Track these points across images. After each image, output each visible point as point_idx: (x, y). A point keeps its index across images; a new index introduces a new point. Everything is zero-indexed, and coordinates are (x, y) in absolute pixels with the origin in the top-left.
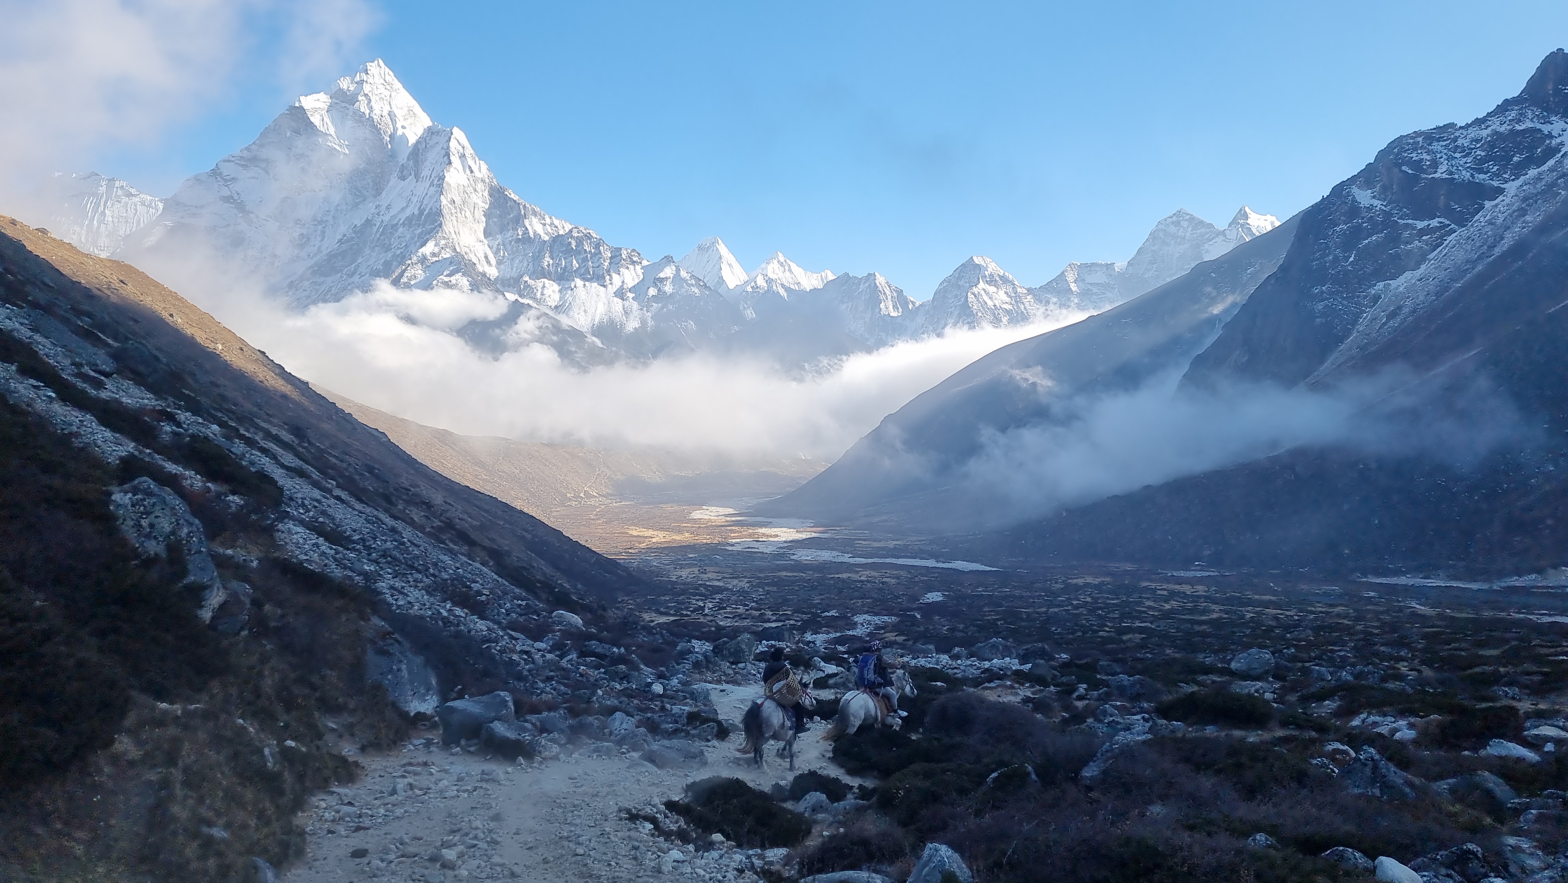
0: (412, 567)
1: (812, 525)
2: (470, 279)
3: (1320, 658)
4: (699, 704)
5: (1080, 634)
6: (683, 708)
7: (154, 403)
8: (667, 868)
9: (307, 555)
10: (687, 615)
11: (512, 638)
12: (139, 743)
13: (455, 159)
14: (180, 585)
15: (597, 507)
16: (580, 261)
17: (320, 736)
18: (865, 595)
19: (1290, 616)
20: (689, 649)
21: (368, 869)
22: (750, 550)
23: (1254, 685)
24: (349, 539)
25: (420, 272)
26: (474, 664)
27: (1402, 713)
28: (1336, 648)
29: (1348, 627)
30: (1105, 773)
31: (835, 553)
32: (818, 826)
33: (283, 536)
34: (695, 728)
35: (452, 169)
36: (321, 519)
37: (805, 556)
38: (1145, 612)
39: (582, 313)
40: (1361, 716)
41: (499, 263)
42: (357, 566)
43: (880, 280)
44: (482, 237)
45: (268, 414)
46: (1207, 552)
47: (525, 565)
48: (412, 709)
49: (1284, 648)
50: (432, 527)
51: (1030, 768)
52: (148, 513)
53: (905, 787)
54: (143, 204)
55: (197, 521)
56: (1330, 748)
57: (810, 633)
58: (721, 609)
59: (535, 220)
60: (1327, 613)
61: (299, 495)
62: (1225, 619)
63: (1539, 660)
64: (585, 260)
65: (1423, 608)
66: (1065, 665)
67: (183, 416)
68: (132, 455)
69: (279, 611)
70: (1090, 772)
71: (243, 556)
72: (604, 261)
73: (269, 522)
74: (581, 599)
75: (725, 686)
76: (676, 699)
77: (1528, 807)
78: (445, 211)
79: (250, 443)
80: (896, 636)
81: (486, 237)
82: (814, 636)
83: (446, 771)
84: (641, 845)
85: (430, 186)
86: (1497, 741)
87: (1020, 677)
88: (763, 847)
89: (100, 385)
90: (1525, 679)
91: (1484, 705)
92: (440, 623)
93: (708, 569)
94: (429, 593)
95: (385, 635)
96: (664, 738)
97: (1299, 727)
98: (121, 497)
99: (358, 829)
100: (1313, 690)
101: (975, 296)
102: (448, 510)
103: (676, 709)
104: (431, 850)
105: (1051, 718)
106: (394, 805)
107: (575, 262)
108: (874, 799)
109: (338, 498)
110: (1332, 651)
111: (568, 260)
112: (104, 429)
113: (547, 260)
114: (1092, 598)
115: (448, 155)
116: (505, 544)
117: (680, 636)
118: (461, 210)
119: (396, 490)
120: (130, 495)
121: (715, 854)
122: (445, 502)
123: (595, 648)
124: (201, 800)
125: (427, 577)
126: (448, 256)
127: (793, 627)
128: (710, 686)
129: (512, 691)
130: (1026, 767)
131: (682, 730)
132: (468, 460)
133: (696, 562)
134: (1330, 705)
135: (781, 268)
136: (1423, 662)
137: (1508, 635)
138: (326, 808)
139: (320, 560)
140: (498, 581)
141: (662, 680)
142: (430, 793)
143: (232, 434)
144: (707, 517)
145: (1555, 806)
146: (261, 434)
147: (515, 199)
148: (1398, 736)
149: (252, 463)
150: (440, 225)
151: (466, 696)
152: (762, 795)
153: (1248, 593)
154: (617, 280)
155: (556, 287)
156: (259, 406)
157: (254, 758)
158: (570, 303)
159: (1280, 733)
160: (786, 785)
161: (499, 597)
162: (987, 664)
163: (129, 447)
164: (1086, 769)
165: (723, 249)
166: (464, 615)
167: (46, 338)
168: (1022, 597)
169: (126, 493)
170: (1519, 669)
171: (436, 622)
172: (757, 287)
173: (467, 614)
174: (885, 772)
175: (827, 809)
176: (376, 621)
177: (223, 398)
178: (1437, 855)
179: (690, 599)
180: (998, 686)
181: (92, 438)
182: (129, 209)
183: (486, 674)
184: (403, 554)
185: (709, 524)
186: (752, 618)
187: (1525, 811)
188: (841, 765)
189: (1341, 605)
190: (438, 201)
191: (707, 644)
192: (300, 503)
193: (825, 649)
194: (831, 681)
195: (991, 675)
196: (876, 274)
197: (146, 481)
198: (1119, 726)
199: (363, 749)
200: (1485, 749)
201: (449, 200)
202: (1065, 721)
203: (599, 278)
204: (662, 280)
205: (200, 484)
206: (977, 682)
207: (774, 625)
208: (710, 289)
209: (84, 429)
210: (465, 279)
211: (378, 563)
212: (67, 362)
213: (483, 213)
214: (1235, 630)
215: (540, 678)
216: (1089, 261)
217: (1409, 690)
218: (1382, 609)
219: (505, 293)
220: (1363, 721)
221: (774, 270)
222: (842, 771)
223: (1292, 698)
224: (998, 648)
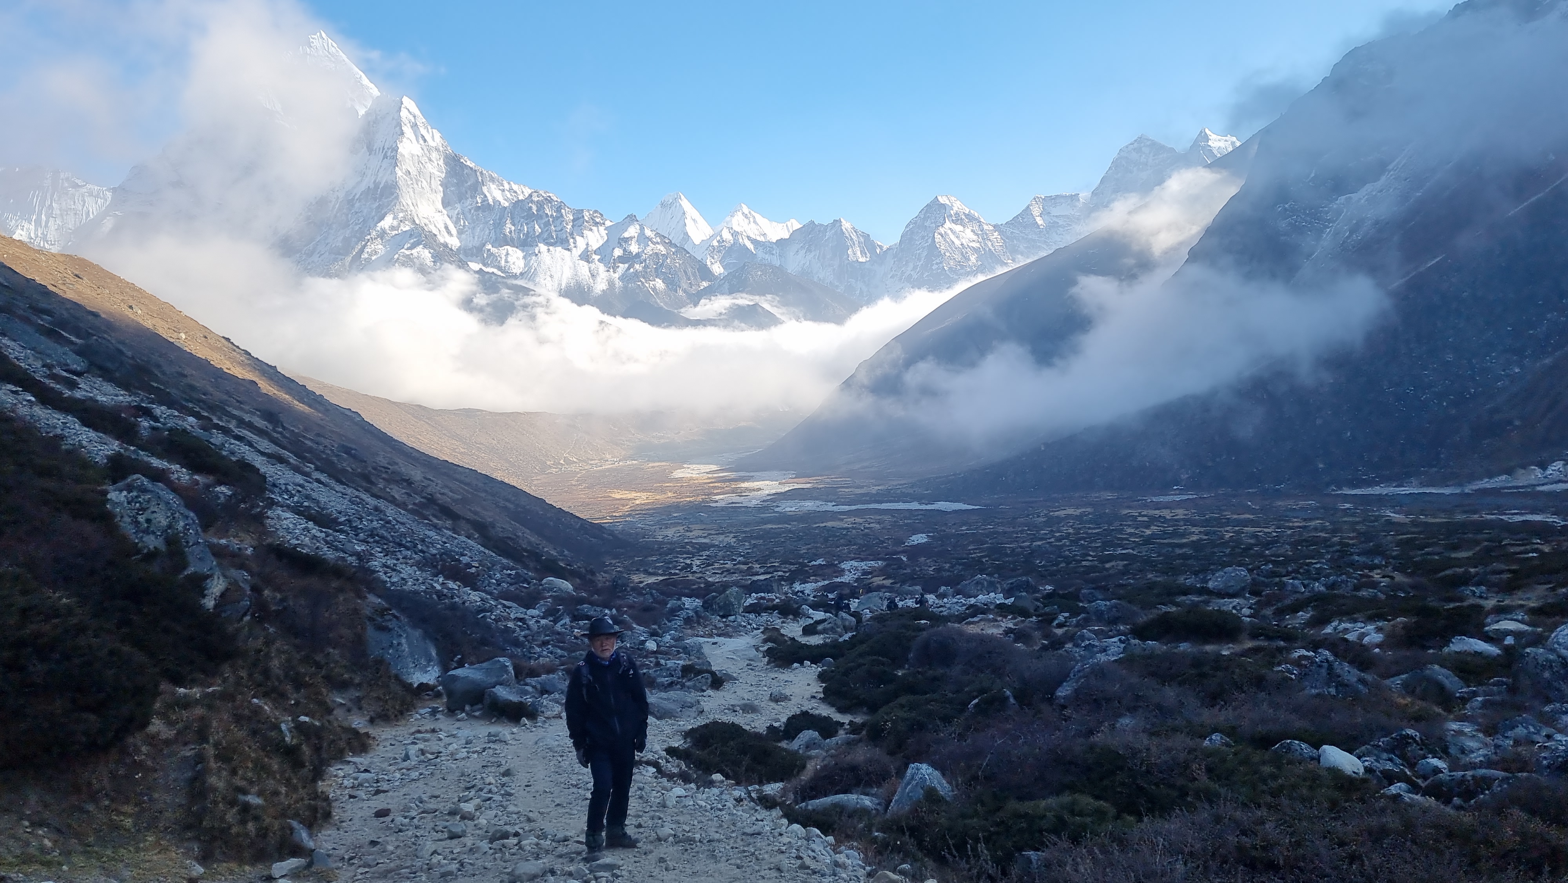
0: (400, 545)
1: (794, 476)
2: (432, 251)
3: (1296, 571)
4: (693, 658)
5: (1063, 565)
6: (677, 662)
7: (129, 399)
8: (671, 802)
9: (298, 540)
10: (675, 574)
11: (504, 606)
12: (170, 724)
13: (408, 130)
14: (182, 576)
15: (578, 473)
16: (542, 226)
17: (329, 711)
18: (850, 541)
19: (1269, 533)
20: (679, 606)
21: (393, 825)
22: (734, 505)
23: (1231, 603)
24: (335, 521)
25: (381, 247)
26: (470, 635)
27: (1371, 619)
28: (1314, 561)
29: (1326, 540)
30: (1076, 691)
31: (818, 503)
32: (812, 761)
33: (272, 522)
34: (689, 680)
35: (405, 140)
36: (306, 504)
37: (789, 507)
38: (1127, 539)
39: (549, 278)
40: (1333, 624)
41: (460, 232)
42: (348, 546)
43: (846, 225)
44: (440, 207)
45: (238, 401)
46: (1184, 476)
47: (510, 535)
48: (415, 680)
49: (1263, 565)
50: (414, 504)
51: (1008, 693)
52: (144, 510)
53: (892, 719)
54: (91, 194)
55: (192, 514)
56: (1296, 655)
57: (799, 583)
58: (709, 565)
59: (493, 187)
60: (1305, 527)
61: (282, 481)
62: (1205, 540)
63: (1510, 558)
64: (547, 224)
65: (1397, 516)
66: (1049, 596)
67: (159, 410)
68: (119, 454)
69: (279, 596)
70: (1064, 691)
71: (237, 544)
72: (567, 224)
73: (259, 510)
74: (568, 565)
75: (716, 639)
76: (670, 655)
77: (1475, 694)
78: (401, 183)
79: (226, 431)
80: (883, 579)
81: (444, 207)
82: (803, 585)
83: (454, 736)
84: (646, 786)
85: (384, 159)
86: (1459, 638)
87: (1003, 610)
88: (761, 783)
89: (73, 385)
90: (1494, 578)
91: (1452, 605)
92: (435, 596)
93: (692, 527)
94: (420, 569)
95: (382, 612)
96: (661, 691)
97: (1269, 638)
98: (116, 496)
99: (378, 792)
100: (1288, 602)
101: (942, 236)
102: (429, 485)
103: (670, 664)
104: (449, 806)
105: (1032, 646)
106: (408, 770)
107: (537, 227)
108: (864, 732)
109: (319, 481)
110: (1308, 564)
111: (529, 226)
112: (87, 429)
113: (509, 227)
114: (1075, 529)
115: (399, 125)
116: (488, 516)
117: (671, 595)
118: (417, 181)
119: (375, 469)
120: (125, 493)
121: (715, 791)
122: (425, 478)
123: (587, 612)
124: (234, 772)
125: (416, 554)
126: (407, 228)
127: (782, 578)
128: (702, 640)
129: (511, 657)
130: (1005, 692)
131: (678, 683)
132: (444, 434)
133: (680, 521)
134: (1304, 616)
135: (745, 220)
136: (1395, 569)
137: (1480, 537)
138: (344, 777)
139: (312, 543)
140: (485, 553)
141: (655, 638)
142: (441, 757)
143: (208, 426)
144: (689, 475)
145: (1499, 693)
146: (234, 422)
147: (471, 166)
148: (1366, 640)
149: (233, 453)
150: (397, 198)
151: (466, 665)
152: (757, 736)
153: (1226, 513)
154: (581, 242)
155: (520, 254)
156: (228, 393)
157: (273, 734)
158: (536, 269)
159: (1249, 644)
160: (780, 726)
161: (488, 568)
162: (972, 601)
163: (114, 446)
164: (1060, 689)
165: (685, 204)
166: (457, 588)
167: (15, 341)
168: (1005, 533)
169: (121, 491)
170: (1489, 568)
171: (431, 596)
172: (723, 241)
173: (459, 586)
174: (873, 708)
175: (820, 746)
176: (373, 599)
177: (192, 387)
178: (1379, 742)
179: (678, 557)
180: (981, 620)
181: (77, 440)
182: (77, 201)
183: (483, 642)
184: (390, 533)
185: (691, 482)
186: (741, 572)
187: (1471, 698)
188: (832, 705)
189: (1318, 519)
190: (393, 173)
191: (697, 600)
192: (283, 488)
193: (814, 597)
194: (820, 627)
195: (975, 611)
196: (842, 220)
197: (139, 479)
198: (1095, 649)
199: (372, 721)
200: (1448, 646)
201: (404, 171)
202: (1044, 648)
203: (563, 242)
204: (627, 240)
205: (187, 477)
206: (961, 618)
207: (762, 577)
208: (676, 246)
209: (68, 430)
210: (426, 251)
211: (368, 542)
212: (39, 364)
213: (439, 183)
214: (1216, 550)
215: (536, 643)
216: (1053, 194)
217: (1382, 596)
218: (1357, 519)
219: (469, 263)
220: (1335, 629)
221: (739, 223)
222: (833, 709)
223: (1268, 612)
224: (983, 584)
